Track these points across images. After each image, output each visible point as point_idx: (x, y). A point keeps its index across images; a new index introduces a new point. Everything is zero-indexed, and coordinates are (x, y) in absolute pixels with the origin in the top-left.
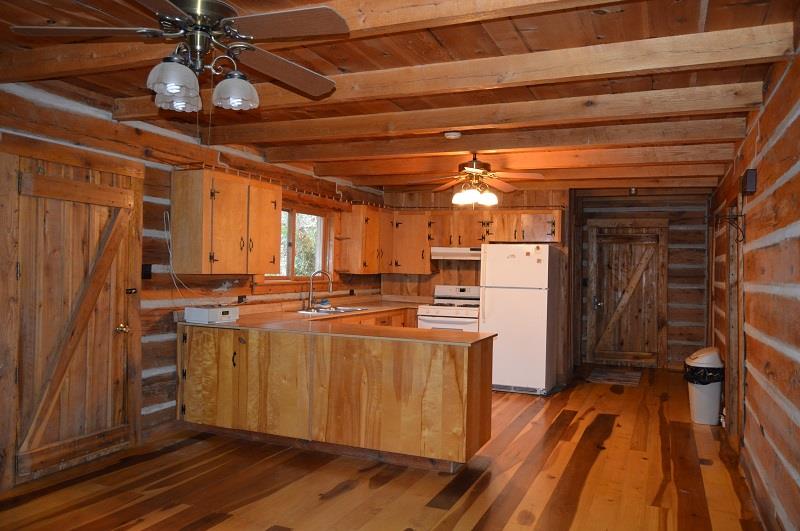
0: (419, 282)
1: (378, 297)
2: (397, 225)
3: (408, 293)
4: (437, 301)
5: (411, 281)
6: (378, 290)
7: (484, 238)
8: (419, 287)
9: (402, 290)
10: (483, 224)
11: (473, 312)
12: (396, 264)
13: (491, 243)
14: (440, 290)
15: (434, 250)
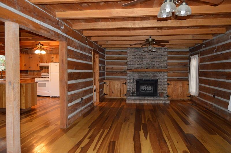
0: (38, 72)
1: (27, 76)
2: (31, 58)
3: (35, 75)
4: (42, 77)
5: (36, 72)
6: (27, 74)
7: (52, 61)
8: (38, 73)
9: (33, 74)
10: (52, 58)
11: (48, 79)
12: (31, 68)
13: (54, 62)
14: (43, 74)
15: (40, 64)
